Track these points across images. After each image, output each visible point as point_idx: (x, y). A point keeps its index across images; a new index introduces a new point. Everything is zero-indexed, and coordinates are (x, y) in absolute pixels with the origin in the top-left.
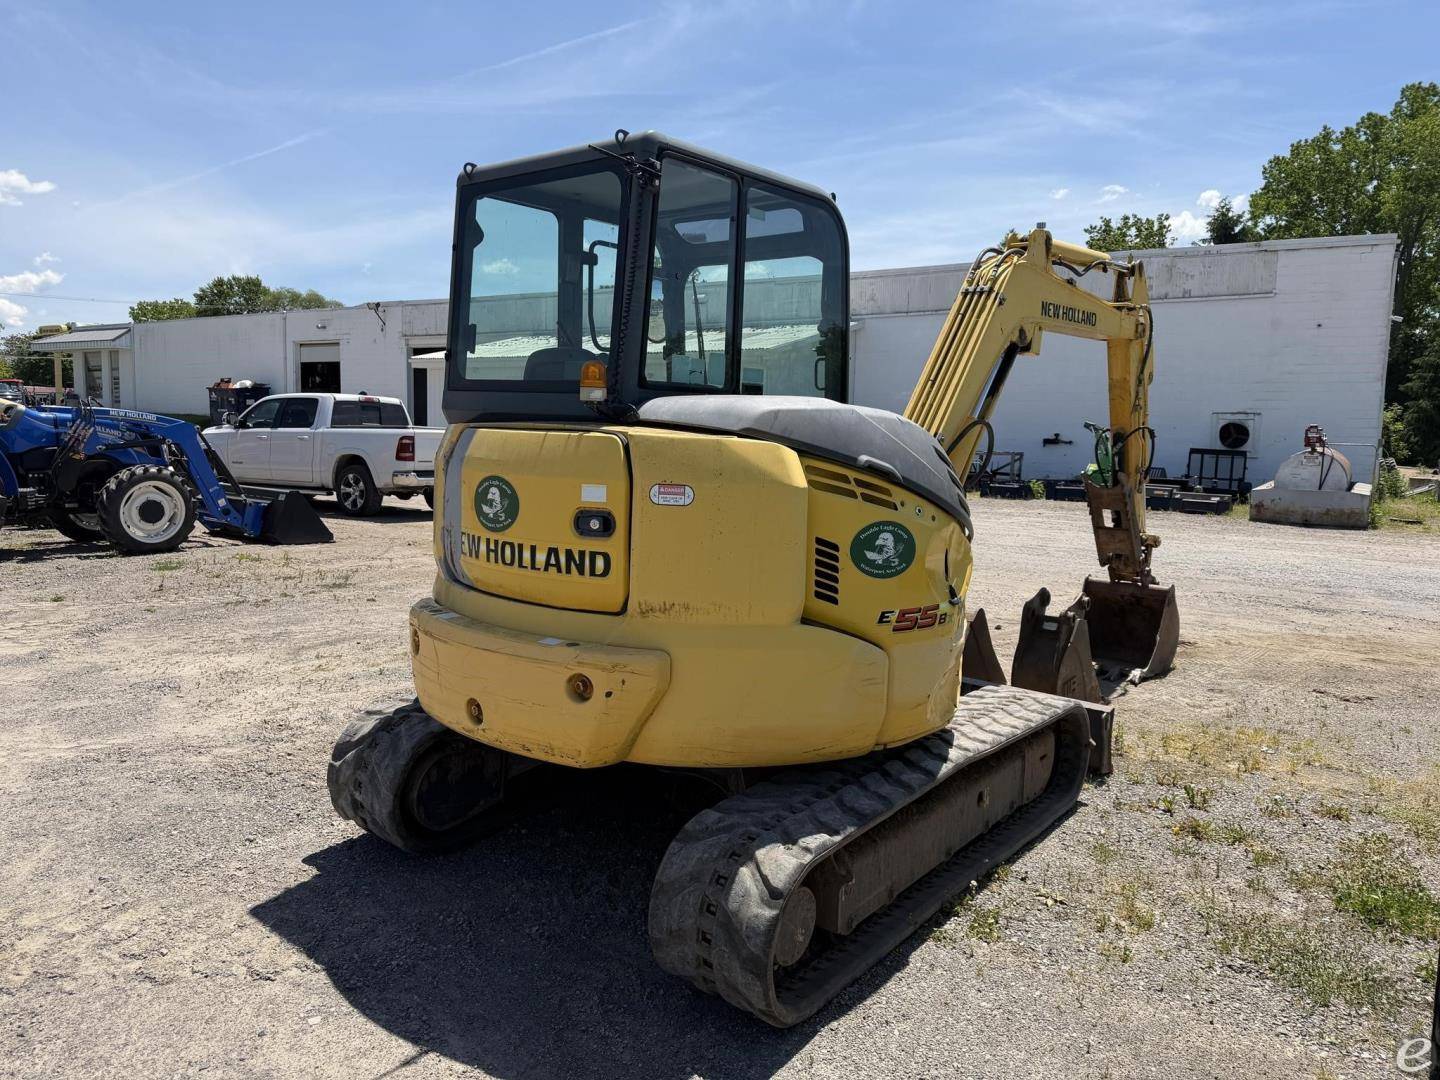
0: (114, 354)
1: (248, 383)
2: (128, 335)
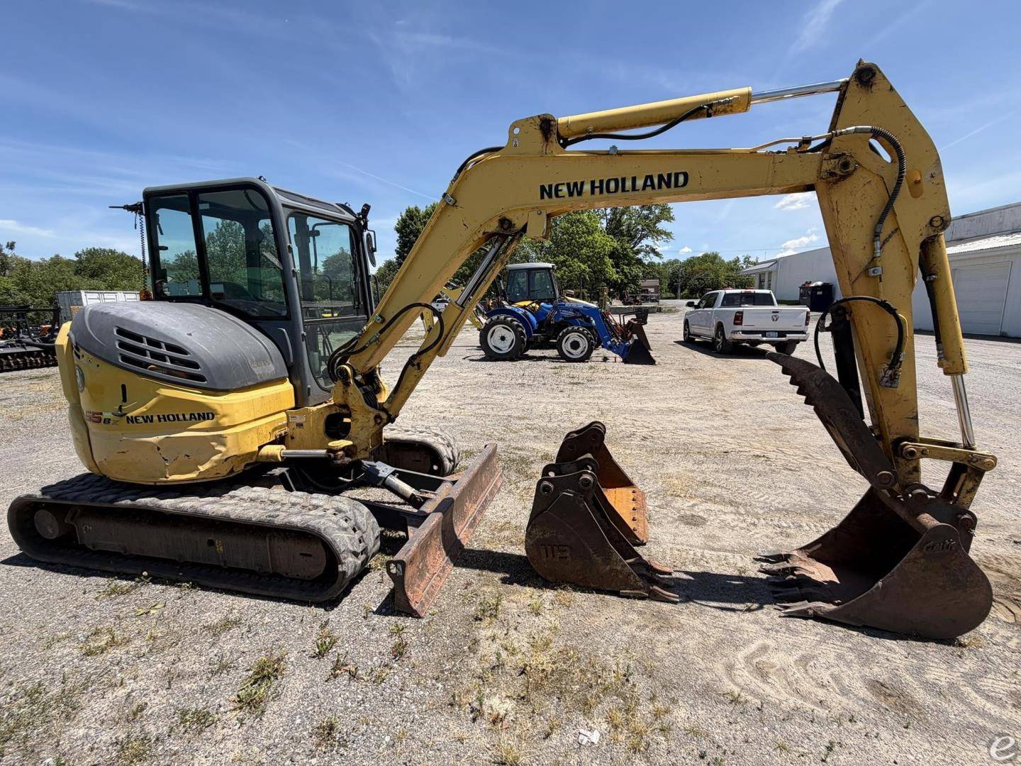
0: (770, 273)
1: (820, 283)
2: (776, 265)
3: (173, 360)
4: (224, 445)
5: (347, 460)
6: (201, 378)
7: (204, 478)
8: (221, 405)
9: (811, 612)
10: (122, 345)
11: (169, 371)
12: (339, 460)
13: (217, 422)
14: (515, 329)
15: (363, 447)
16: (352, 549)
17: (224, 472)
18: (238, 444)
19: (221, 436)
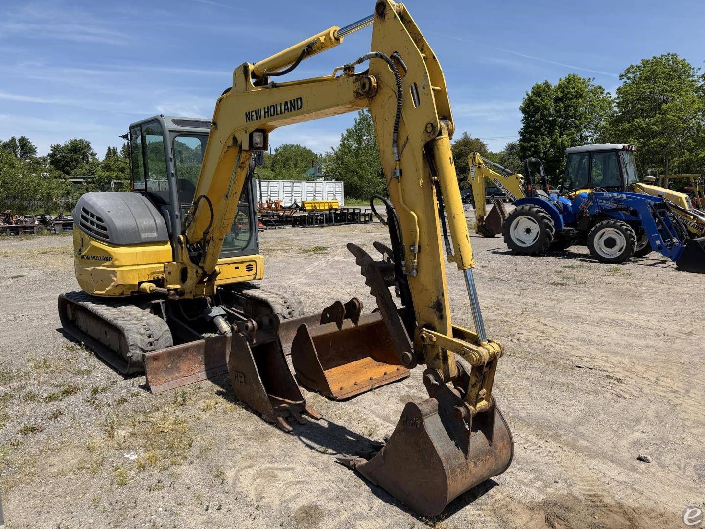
3: (98, 226)
4: (116, 277)
5: (177, 297)
6: (107, 237)
7: (108, 295)
8: (114, 253)
9: (351, 463)
10: (83, 217)
11: (97, 233)
12: (171, 296)
13: (113, 263)
14: (540, 221)
15: (190, 290)
16: (140, 346)
17: (117, 293)
18: (123, 278)
19: (114, 271)
